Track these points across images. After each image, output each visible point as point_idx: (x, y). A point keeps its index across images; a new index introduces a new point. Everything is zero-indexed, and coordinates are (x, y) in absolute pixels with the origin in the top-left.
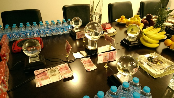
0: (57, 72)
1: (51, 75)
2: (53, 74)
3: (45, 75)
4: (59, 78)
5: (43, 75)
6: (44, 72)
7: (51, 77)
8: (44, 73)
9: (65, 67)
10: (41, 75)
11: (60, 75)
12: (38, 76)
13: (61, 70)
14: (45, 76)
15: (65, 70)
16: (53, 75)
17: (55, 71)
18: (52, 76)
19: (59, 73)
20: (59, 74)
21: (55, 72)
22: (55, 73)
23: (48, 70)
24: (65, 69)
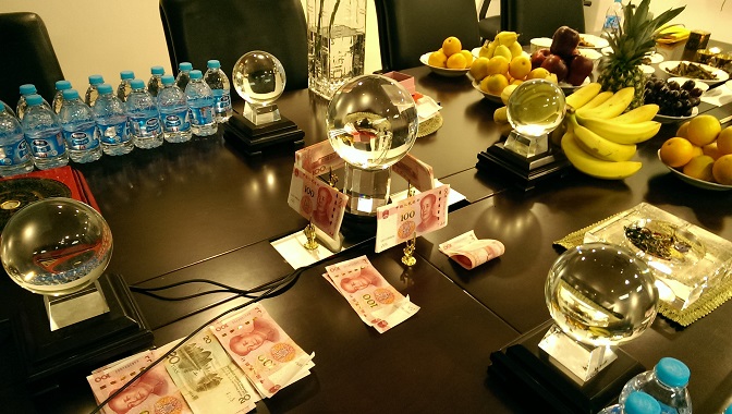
0: (219, 363)
1: (191, 383)
2: (200, 375)
3: (157, 392)
4: (243, 400)
5: (144, 392)
6: (144, 372)
7: (195, 398)
8: (149, 380)
9: (258, 325)
10: (132, 395)
11: (244, 381)
12: (120, 403)
13: (240, 347)
14: (157, 398)
15: (259, 344)
16: (203, 380)
17: (206, 358)
18: (200, 389)
19: (233, 367)
20: (237, 372)
21: (210, 364)
22: (212, 371)
23: (166, 356)
24: (260, 339)
